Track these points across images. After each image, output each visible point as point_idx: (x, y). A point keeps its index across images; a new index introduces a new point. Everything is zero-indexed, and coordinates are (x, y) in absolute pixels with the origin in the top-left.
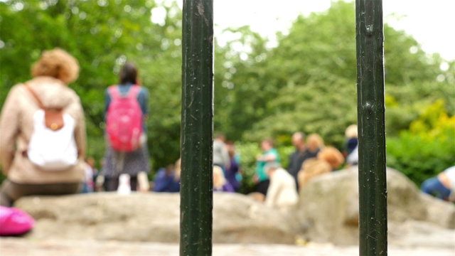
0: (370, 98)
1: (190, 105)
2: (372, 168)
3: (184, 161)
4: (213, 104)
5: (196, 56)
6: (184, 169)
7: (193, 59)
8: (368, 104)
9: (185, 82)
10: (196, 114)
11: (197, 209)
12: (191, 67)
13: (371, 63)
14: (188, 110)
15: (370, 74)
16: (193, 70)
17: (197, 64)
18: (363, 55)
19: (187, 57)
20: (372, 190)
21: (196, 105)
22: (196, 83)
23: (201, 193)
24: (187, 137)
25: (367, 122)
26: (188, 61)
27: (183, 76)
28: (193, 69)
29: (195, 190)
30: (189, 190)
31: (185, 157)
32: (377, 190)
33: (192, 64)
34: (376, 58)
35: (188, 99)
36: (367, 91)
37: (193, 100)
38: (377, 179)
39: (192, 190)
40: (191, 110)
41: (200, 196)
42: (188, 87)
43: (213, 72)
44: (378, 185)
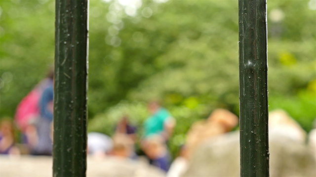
0: (251, 57)
1: (63, 63)
2: (254, 128)
3: (57, 121)
4: (88, 62)
5: (70, 11)
6: (57, 129)
7: (66, 16)
8: (250, 63)
9: (59, 38)
10: (70, 72)
11: (71, 170)
12: (64, 23)
13: (254, 20)
14: (61, 68)
15: (252, 32)
16: (67, 27)
17: (70, 20)
18: (245, 11)
19: (61, 13)
20: (254, 152)
21: (69, 63)
22: (69, 40)
23: (75, 154)
24: (60, 96)
25: (248, 80)
26: (61, 17)
27: (56, 33)
28: (66, 25)
29: (68, 150)
30: (62, 151)
31: (58, 117)
32: (258, 151)
33: (65, 20)
34: (258, 15)
35: (62, 56)
36: (249, 49)
37: (66, 57)
38: (259, 140)
39: (65, 151)
40: (65, 68)
41: (73, 158)
42: (62, 45)
43: (88, 29)
44: (260, 146)
